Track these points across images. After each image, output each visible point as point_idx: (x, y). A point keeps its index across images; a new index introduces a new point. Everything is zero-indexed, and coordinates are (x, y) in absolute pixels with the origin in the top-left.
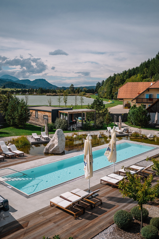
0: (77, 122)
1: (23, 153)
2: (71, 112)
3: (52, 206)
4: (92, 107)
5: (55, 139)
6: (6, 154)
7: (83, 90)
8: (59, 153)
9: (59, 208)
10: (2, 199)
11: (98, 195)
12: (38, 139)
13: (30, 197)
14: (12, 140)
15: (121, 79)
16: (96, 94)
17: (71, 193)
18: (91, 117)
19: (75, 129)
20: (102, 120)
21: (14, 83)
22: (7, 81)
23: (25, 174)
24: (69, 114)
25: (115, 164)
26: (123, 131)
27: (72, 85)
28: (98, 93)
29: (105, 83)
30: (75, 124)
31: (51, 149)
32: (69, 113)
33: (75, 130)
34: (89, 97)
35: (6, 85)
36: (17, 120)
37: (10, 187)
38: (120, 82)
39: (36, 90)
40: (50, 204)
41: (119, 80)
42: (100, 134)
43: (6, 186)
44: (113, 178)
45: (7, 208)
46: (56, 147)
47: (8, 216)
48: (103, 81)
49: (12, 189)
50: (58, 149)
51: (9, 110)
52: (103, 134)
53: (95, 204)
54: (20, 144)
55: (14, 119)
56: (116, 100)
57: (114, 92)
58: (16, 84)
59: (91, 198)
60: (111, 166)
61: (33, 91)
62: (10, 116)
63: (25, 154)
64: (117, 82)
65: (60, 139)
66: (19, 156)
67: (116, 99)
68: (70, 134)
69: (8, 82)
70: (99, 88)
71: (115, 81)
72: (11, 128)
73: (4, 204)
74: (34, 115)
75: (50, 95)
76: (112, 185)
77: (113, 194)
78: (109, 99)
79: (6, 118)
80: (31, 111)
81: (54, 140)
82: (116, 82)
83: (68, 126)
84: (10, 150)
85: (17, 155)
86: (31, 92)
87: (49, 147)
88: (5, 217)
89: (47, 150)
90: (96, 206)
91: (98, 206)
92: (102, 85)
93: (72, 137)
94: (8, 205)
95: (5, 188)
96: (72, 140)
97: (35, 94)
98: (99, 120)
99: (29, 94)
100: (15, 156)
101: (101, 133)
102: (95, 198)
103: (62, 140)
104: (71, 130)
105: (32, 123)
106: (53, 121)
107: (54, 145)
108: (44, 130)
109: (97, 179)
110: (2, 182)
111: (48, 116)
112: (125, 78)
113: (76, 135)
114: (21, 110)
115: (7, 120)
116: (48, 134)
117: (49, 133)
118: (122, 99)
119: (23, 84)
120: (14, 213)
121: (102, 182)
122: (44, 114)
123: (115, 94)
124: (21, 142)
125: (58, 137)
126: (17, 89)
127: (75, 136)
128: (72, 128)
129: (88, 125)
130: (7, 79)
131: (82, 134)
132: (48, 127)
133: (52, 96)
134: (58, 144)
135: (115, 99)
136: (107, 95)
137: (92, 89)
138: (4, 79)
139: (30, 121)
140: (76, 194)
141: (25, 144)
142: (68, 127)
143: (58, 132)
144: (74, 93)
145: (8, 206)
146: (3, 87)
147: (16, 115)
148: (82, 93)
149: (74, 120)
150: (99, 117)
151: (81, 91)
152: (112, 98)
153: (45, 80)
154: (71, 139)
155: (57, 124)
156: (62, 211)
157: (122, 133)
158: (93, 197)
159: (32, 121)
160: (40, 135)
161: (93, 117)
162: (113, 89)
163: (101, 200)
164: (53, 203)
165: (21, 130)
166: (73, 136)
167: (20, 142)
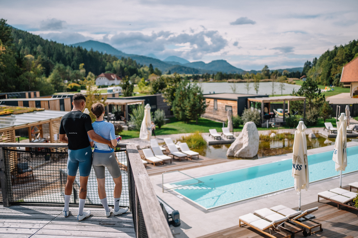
0: (276, 116)
1: (198, 155)
2: (266, 101)
3: (242, 227)
4: (300, 94)
5: (244, 136)
6: (174, 156)
7: (283, 74)
8: (249, 156)
9: (252, 229)
10: (171, 209)
11: (314, 217)
12: (218, 137)
13: (209, 212)
14: (182, 139)
15: (346, 54)
16: (303, 79)
17: (271, 210)
18: (297, 109)
19: (273, 125)
20: (317, 113)
21: (183, 67)
22: (173, 64)
23: (201, 182)
24: (264, 103)
25: (342, 176)
26: (353, 130)
27: (266, 67)
28: (306, 77)
29: (318, 62)
30: (273, 117)
31: (237, 150)
32: (263, 101)
33: (273, 127)
34: (292, 84)
35: (172, 70)
36: (188, 112)
37: (181, 197)
38: (345, 58)
39: (213, 75)
40: (238, 224)
41: (342, 55)
42: (313, 133)
43: (176, 195)
44: (339, 194)
45: (178, 223)
46: (246, 147)
47: (179, 234)
48: (316, 59)
49: (184, 199)
50: (249, 150)
51: (177, 99)
52: (317, 134)
53: (310, 230)
54: (193, 144)
55: (183, 111)
56: (338, 86)
57: (334, 75)
58: (185, 68)
59: (303, 221)
60: (334, 178)
61: (209, 77)
62: (178, 107)
63: (200, 157)
64: (340, 59)
65: (252, 136)
66: (192, 158)
67: (338, 84)
68: (265, 133)
69: (175, 65)
70: (308, 70)
71: (336, 58)
72: (180, 123)
73: (174, 216)
74: (211, 106)
75: (233, 82)
76: (338, 205)
77: (341, 219)
78: (326, 85)
79: (173, 109)
80: (207, 100)
81: (242, 138)
82: (338, 60)
83: (262, 121)
84: (179, 150)
85: (189, 158)
86: (206, 78)
87: (235, 148)
88: (175, 234)
89: (232, 152)
90: (313, 233)
91: (316, 233)
92: (314, 65)
93: (268, 137)
94: (179, 218)
95: (174, 197)
96: (269, 140)
97: (211, 80)
98: (311, 113)
99: (204, 81)
100: (186, 158)
101: (314, 131)
102: (310, 221)
103: (254, 138)
104: (266, 127)
105: (208, 118)
106: (240, 113)
107: (241, 145)
108: (226, 126)
109: (311, 195)
110: (169, 190)
111: (231, 107)
112: (353, 53)
113: (275, 133)
114: (194, 98)
115: (174, 113)
116: (233, 132)
117: (235, 130)
118: (349, 83)
119: (195, 67)
120: (187, 230)
121: (321, 199)
122: (226, 104)
123: (337, 77)
124: (195, 140)
125: (249, 134)
126: (186, 75)
127: (273, 135)
128: (269, 124)
129: (293, 120)
130: (174, 62)
131: (284, 133)
132: (233, 121)
133: (235, 82)
134: (249, 143)
135: (335, 85)
136: (322, 80)
137: (298, 72)
138: (169, 62)
139: (206, 114)
140: (279, 212)
141: (200, 144)
142: (262, 123)
143: (249, 126)
144: (269, 78)
145: (179, 220)
146: (168, 72)
147: (187, 105)
148: (282, 77)
149: (271, 113)
150: (310, 109)
151: (280, 75)
152: (330, 83)
153: (225, 61)
154: (267, 140)
155: (246, 118)
156: (257, 235)
157: (352, 133)
158: (307, 219)
159: (208, 114)
160: (221, 133)
161: (301, 109)
162: (333, 69)
163: (321, 225)
164: (243, 221)
165: (194, 126)
166: (270, 134)
167: (192, 141)
